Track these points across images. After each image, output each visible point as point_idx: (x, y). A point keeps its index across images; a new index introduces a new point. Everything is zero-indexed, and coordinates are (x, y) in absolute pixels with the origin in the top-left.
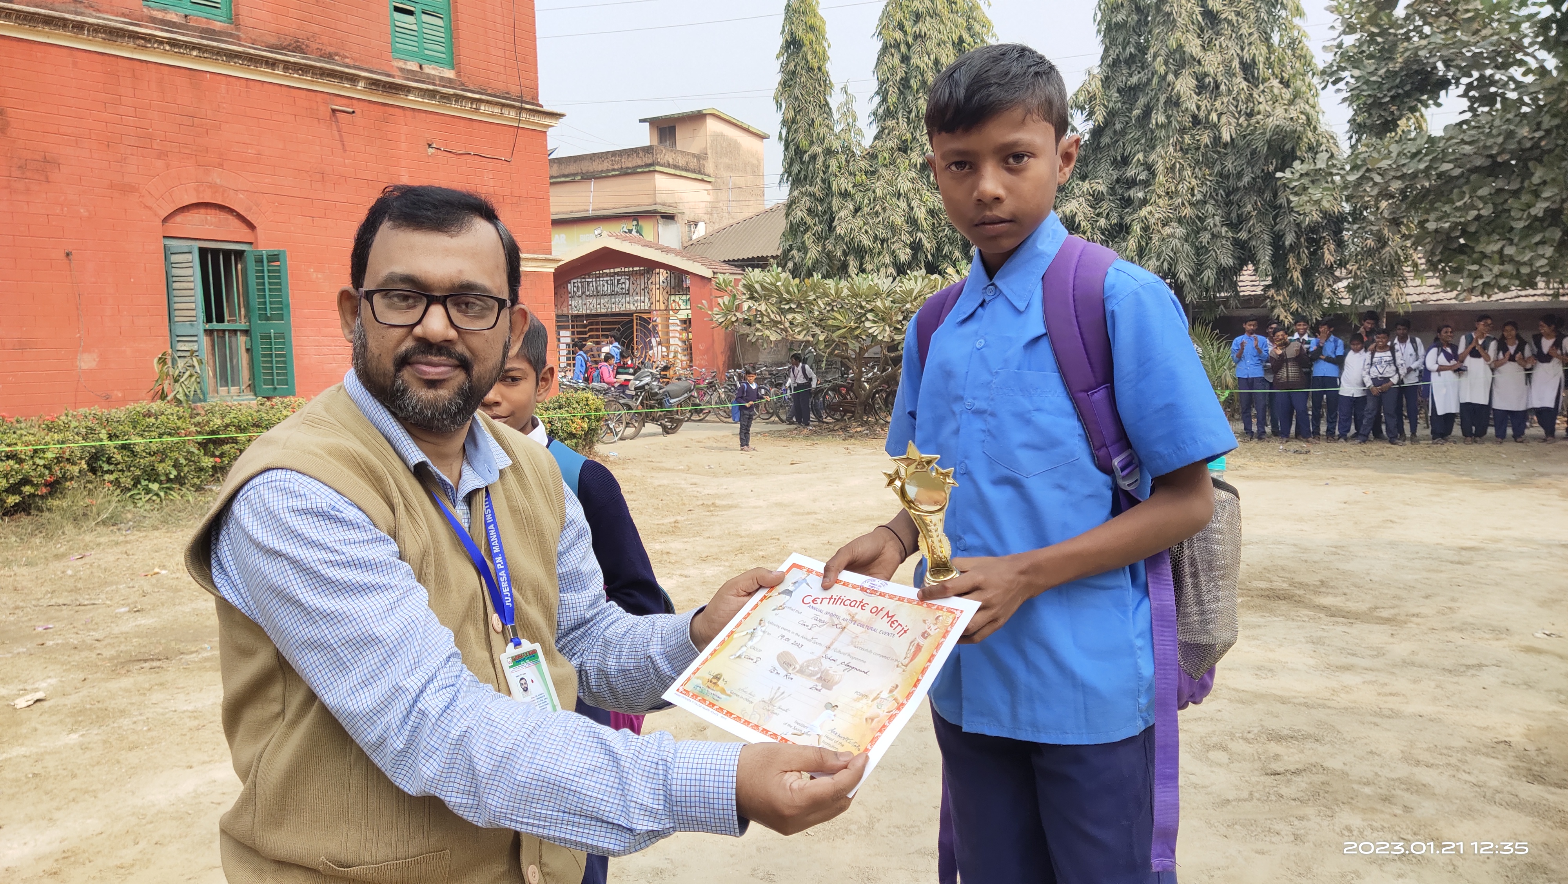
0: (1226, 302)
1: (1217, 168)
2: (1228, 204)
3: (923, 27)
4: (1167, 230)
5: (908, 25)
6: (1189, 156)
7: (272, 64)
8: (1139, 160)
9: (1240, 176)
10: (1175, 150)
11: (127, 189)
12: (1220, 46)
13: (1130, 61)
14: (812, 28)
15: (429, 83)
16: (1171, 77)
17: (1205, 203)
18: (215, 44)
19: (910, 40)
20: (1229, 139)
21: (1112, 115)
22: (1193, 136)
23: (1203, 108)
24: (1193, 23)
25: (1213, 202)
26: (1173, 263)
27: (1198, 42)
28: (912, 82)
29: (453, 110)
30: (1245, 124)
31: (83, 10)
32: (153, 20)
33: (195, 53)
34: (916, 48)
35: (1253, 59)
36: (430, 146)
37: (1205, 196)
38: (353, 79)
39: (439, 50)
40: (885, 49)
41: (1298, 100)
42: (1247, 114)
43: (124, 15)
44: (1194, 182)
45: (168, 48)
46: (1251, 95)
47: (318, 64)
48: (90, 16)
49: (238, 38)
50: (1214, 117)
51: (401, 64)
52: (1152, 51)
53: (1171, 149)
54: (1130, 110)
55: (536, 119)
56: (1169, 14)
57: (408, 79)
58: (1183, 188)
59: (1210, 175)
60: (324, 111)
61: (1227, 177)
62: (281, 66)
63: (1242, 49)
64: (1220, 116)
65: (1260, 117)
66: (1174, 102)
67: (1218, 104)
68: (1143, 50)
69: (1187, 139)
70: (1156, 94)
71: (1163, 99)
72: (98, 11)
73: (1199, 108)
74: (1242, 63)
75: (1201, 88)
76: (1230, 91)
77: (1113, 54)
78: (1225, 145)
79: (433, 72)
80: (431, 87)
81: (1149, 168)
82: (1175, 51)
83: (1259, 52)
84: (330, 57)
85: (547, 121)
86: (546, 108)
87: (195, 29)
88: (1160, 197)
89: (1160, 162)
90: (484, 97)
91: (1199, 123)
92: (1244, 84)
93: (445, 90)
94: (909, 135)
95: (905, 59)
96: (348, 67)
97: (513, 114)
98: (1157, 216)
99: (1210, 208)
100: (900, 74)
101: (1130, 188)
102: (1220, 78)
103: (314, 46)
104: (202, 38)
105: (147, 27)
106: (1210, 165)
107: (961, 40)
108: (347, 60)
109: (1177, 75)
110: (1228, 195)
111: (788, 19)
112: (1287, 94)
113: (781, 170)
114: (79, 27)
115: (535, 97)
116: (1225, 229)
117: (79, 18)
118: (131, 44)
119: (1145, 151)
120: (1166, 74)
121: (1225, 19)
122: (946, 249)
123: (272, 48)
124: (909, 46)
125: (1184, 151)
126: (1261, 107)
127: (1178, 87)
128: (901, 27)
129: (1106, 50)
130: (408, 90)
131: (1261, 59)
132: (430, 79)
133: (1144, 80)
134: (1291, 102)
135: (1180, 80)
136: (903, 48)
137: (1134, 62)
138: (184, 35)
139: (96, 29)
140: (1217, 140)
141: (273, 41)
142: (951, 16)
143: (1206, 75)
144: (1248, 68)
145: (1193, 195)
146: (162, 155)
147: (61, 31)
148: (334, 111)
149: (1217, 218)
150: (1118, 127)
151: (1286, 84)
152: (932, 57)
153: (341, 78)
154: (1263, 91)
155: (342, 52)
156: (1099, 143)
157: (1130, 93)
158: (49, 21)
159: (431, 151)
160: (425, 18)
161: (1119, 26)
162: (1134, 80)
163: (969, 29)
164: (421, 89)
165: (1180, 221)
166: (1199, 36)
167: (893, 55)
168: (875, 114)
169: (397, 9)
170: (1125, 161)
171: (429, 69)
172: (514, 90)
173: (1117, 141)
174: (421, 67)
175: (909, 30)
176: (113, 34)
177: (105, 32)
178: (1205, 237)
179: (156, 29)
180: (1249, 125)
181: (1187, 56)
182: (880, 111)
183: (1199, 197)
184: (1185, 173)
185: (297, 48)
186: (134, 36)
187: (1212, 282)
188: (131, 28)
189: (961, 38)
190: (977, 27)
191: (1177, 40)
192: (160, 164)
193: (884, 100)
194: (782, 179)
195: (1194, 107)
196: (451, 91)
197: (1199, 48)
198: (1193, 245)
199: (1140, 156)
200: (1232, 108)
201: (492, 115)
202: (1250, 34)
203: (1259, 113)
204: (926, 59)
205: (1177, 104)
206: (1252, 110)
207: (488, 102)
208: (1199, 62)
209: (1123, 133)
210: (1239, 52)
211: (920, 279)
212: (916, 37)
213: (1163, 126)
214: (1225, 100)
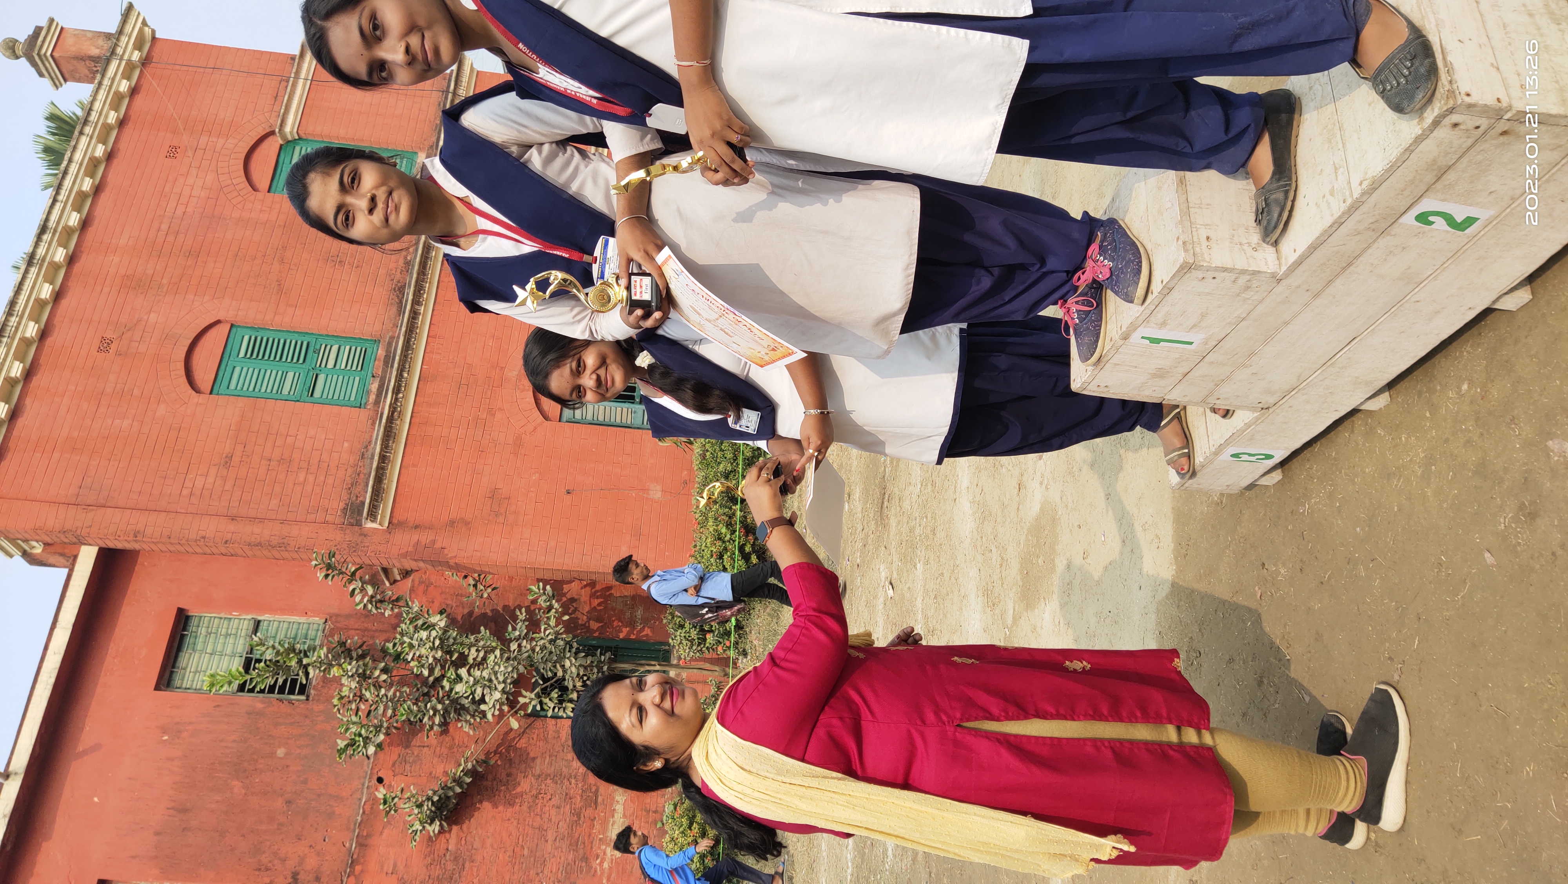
7: (414, 314)
11: (518, 443)
18: (397, 358)
31: (369, 453)
32: (377, 402)
33: (405, 375)
38: (427, 249)
43: (373, 424)
45: (401, 395)
47: (415, 276)
48: (374, 448)
49: (392, 338)
55: (465, 79)
62: (417, 307)
72: (370, 442)
84: (408, 267)
85: (467, 69)
87: (384, 371)
96: (417, 250)
103: (398, 275)
104: (392, 366)
105: (383, 408)
114: (383, 458)
117: (376, 458)
118: (398, 422)
123: (400, 310)
138: (389, 381)
139: (385, 446)
141: (394, 310)
146: (491, 413)
147: (388, 472)
153: (427, 258)
158: (379, 480)
172: (436, 97)
176: (389, 434)
177: (388, 440)
179: (385, 401)
185: (401, 290)
186: (390, 419)
188: (384, 420)
192: (498, 415)
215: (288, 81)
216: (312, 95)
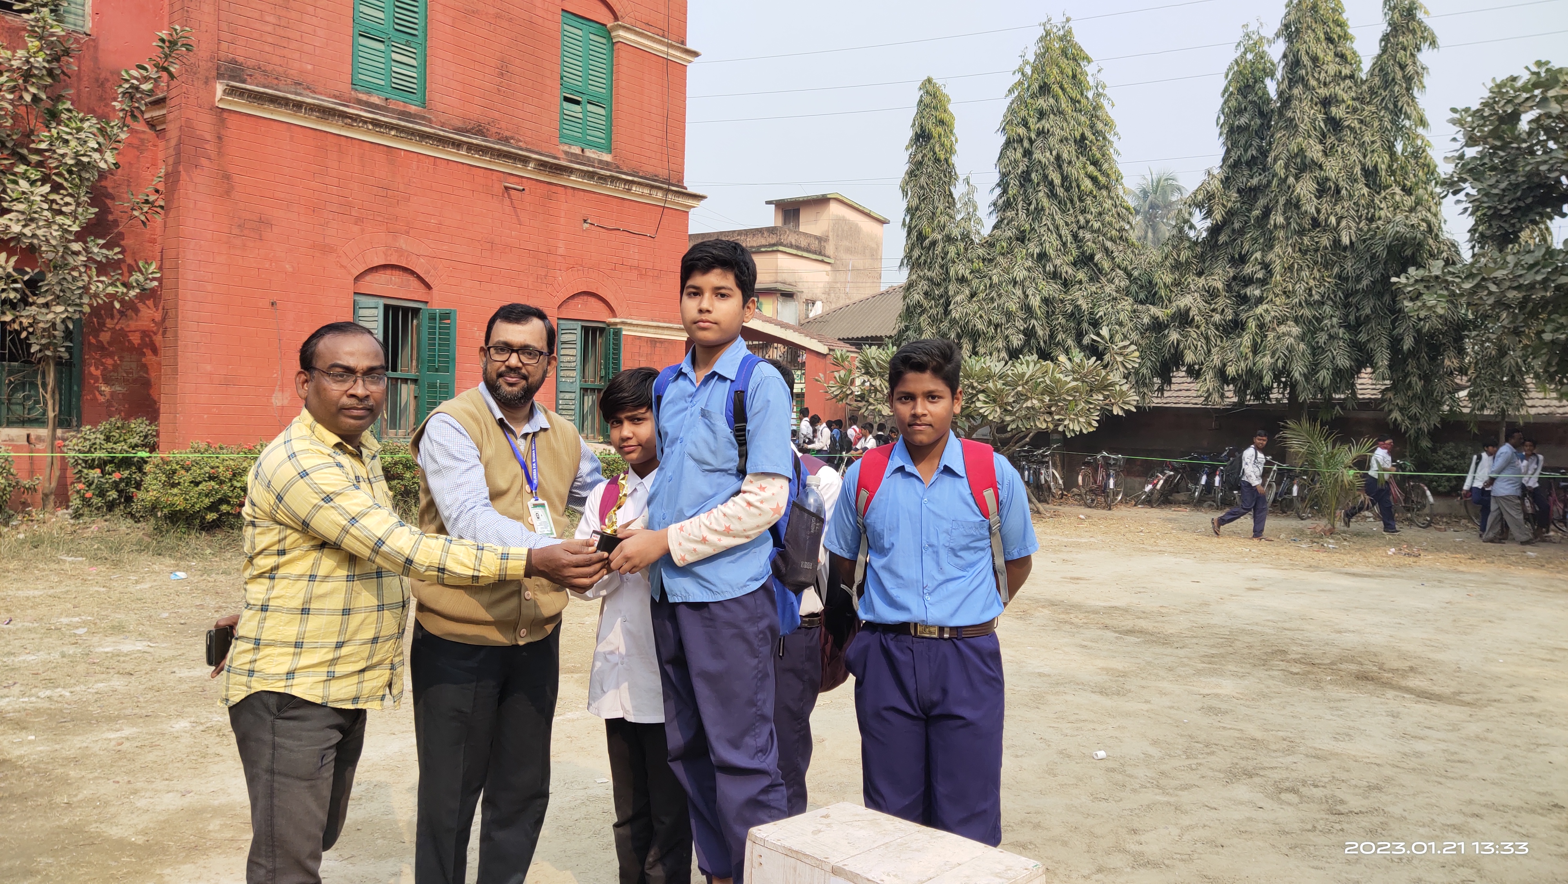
0: (1342, 404)
1: (1336, 270)
2: (1346, 305)
3: (1045, 124)
4: (1283, 329)
5: (1032, 122)
6: (1308, 257)
7: (458, 145)
8: (1256, 259)
9: (1358, 279)
10: (1294, 251)
11: (326, 249)
12: (1343, 152)
13: (1251, 163)
14: (942, 122)
15: (589, 166)
16: (1291, 180)
17: (1323, 303)
18: (411, 125)
19: (1033, 136)
20: (1348, 242)
21: (1231, 214)
22: (1312, 238)
23: (1323, 211)
24: (1315, 129)
25: (1331, 303)
26: (1288, 360)
27: (1320, 147)
28: (1033, 175)
29: (608, 190)
30: (1365, 229)
31: (303, 91)
32: (359, 102)
33: (393, 133)
34: (1039, 143)
35: (1375, 167)
36: (585, 221)
37: (1323, 297)
38: (525, 160)
39: (598, 136)
40: (1008, 143)
41: (1419, 208)
42: (1367, 219)
43: (336, 97)
44: (1312, 283)
45: (370, 127)
46: (1373, 201)
47: (497, 147)
48: (309, 97)
49: (430, 121)
50: (1333, 220)
51: (566, 148)
52: (1273, 154)
53: (1290, 250)
54: (1250, 211)
55: (681, 200)
56: (1292, 120)
57: (571, 161)
58: (1300, 288)
59: (1329, 277)
60: (498, 188)
61: (1346, 279)
62: (465, 147)
63: (1365, 156)
64: (1339, 220)
65: (1380, 222)
66: (1294, 205)
67: (1338, 208)
68: (1264, 153)
69: (1306, 240)
70: (1276, 196)
71: (1282, 200)
72: (315, 92)
73: (1318, 211)
74: (1363, 169)
75: (1322, 191)
76: (1351, 196)
77: (1234, 155)
78: (1345, 248)
79: (593, 156)
80: (591, 169)
81: (1266, 266)
82: (1296, 155)
83: (1382, 161)
84: (506, 140)
85: (690, 202)
86: (690, 190)
87: (393, 111)
88: (1277, 296)
89: (1278, 261)
90: (636, 179)
91: (1319, 225)
92: (1365, 191)
93: (603, 172)
94: (1027, 226)
95: (1027, 153)
96: (521, 149)
97: (660, 195)
98: (1273, 314)
99: (1327, 309)
100: (1022, 167)
101: (1246, 286)
102: (1341, 183)
103: (494, 130)
104: (400, 119)
105: (353, 108)
106: (1327, 265)
107: (1083, 137)
108: (521, 144)
109: (1297, 178)
110: (1347, 296)
111: (920, 114)
112: (1409, 201)
113: (902, 254)
114: (298, 105)
115: (681, 180)
116: (1341, 331)
117: (299, 98)
118: (340, 123)
119: (1263, 250)
120: (1287, 177)
121: (1348, 126)
122: (1059, 337)
123: (459, 131)
124: (1031, 142)
125: (1304, 252)
126: (1382, 213)
127: (1298, 190)
128: (1026, 124)
129: (1228, 151)
130: (571, 171)
131: (1383, 167)
132: (590, 162)
133: (1264, 182)
134: (1412, 210)
135: (1301, 183)
136: (1026, 144)
137: (1256, 164)
138: (384, 116)
139: (312, 108)
140: (1337, 243)
141: (459, 124)
142: (1075, 114)
143: (1328, 179)
144: (1370, 174)
145: (1311, 295)
146: (359, 221)
147: (283, 110)
148: (506, 188)
149: (1335, 320)
150: (1237, 225)
151: (1408, 191)
152: (1054, 153)
153: (515, 159)
154: (1385, 198)
155: (517, 136)
156: (1217, 241)
157: (1250, 194)
158: (274, 100)
159: (586, 226)
160: (590, 107)
161: (1241, 129)
162: (1255, 181)
163: (1092, 127)
164: (582, 171)
165: (1296, 320)
166: (1321, 142)
167: (1015, 149)
168: (995, 204)
169: (567, 99)
170: (1243, 259)
171: (590, 153)
172: (663, 173)
173: (1235, 240)
174: (583, 150)
175: (1032, 127)
176: (326, 113)
177: (319, 111)
178: (1322, 338)
179: (361, 110)
180: (1369, 230)
181: (1308, 161)
182: (1000, 202)
183: (1317, 297)
184: (1303, 273)
185: (480, 131)
186: (343, 115)
187: (1327, 382)
188: (341, 108)
189: (1083, 135)
190: (1100, 126)
191: (1299, 145)
192: (356, 229)
193: (1005, 191)
194: (902, 264)
195: (1313, 210)
196: (608, 173)
197: (1320, 154)
198: (1309, 344)
199: (1258, 255)
200: (1352, 212)
201: (642, 196)
202: (1373, 142)
203: (1380, 218)
204: (1048, 154)
205: (1297, 206)
206: (1373, 215)
207: (639, 184)
208: (1321, 167)
209: (1242, 232)
210: (1361, 158)
211: (1032, 365)
212: (1041, 133)
213: (1282, 227)
214: (1346, 204)
215: (663, 36)
216: (654, 58)
